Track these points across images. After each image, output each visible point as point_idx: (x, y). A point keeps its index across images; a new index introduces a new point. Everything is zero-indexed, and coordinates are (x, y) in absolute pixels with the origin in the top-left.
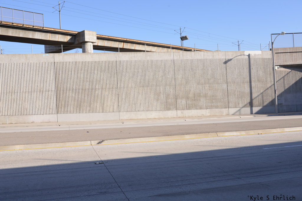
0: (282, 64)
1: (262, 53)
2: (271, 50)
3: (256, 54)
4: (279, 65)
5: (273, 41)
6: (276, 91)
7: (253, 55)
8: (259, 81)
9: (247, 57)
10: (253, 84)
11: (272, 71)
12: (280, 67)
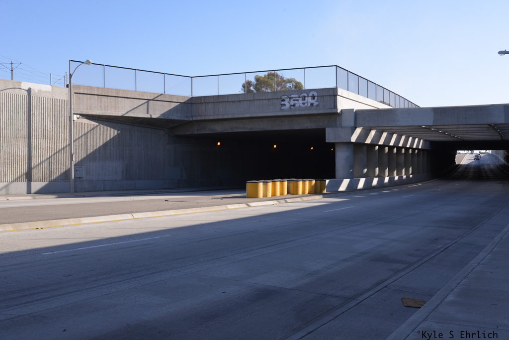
0: (84, 113)
1: (52, 89)
2: (67, 86)
3: (43, 90)
4: (80, 113)
5: (71, 73)
6: (72, 155)
7: (37, 92)
8: (44, 136)
10: (33, 141)
11: (67, 121)
12: (81, 117)
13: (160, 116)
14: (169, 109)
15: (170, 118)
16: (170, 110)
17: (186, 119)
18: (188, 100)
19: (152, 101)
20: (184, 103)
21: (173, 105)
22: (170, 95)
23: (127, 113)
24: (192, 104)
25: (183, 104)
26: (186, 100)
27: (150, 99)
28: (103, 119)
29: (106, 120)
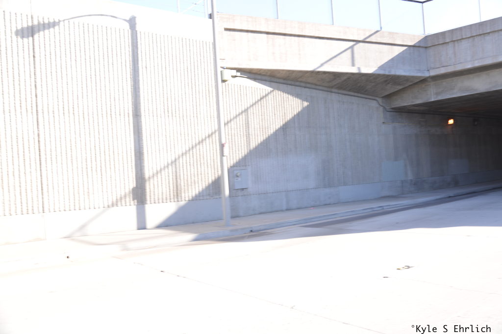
0: (244, 67)
4: (237, 67)
13: (376, 70)
14: (390, 58)
15: (393, 72)
16: (392, 60)
17: (419, 74)
18: (420, 42)
19: (361, 44)
20: (413, 46)
21: (398, 50)
22: (390, 33)
23: (322, 65)
24: (426, 48)
25: (412, 48)
26: (417, 40)
27: (359, 39)
28: (279, 78)
29: (285, 82)
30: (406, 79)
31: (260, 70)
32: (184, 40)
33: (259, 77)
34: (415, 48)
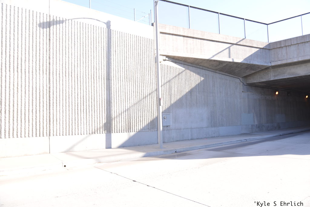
0: (170, 55)
2: (153, 25)
4: (166, 54)
6: (160, 99)
9: (105, 26)
11: (153, 63)
12: (167, 59)
13: (243, 61)
14: (250, 54)
15: (251, 63)
17: (266, 64)
19: (235, 46)
20: (263, 48)
21: (254, 50)
22: (250, 40)
23: (213, 56)
24: (269, 50)
25: (262, 50)
26: (265, 46)
27: (234, 43)
28: (189, 63)
29: (192, 65)
30: (258, 66)
31: (179, 57)
32: (137, 37)
33: (178, 61)
34: (264, 50)
